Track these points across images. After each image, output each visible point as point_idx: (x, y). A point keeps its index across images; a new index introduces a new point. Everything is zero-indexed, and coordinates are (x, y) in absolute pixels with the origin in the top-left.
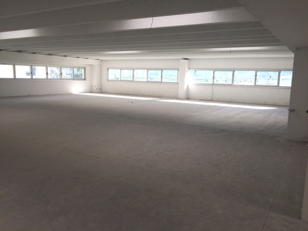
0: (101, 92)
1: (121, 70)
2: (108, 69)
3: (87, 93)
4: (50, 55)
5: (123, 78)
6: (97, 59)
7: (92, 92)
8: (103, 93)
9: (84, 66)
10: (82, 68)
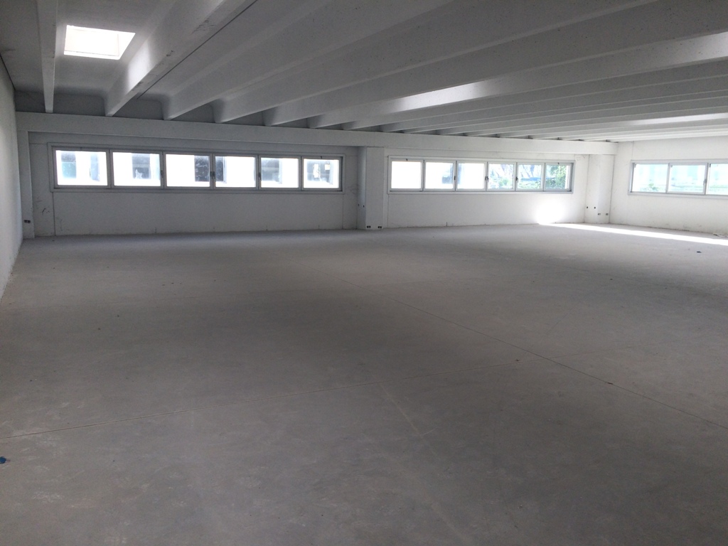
0: (610, 223)
1: (670, 165)
2: (634, 165)
3: (573, 223)
4: (497, 136)
5: (674, 188)
6: (607, 141)
7: (584, 222)
8: (613, 224)
9: (571, 158)
10: (565, 164)
